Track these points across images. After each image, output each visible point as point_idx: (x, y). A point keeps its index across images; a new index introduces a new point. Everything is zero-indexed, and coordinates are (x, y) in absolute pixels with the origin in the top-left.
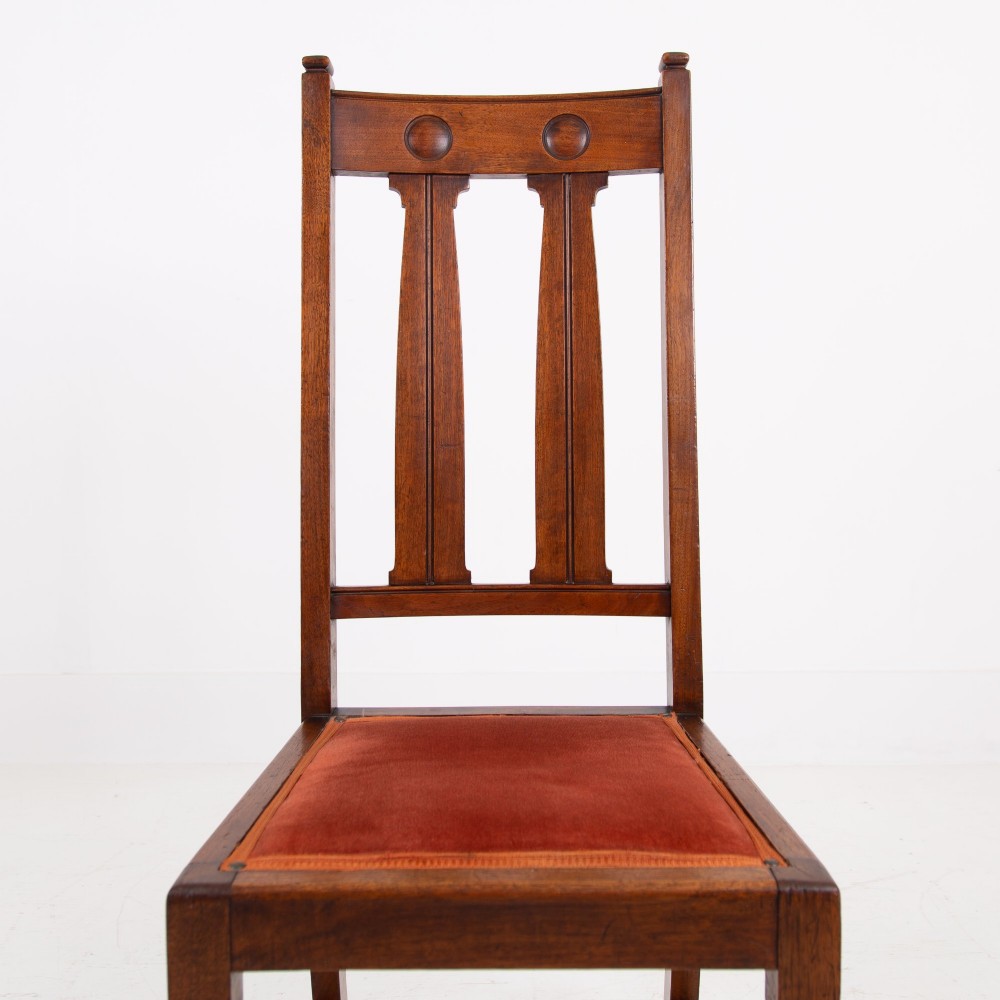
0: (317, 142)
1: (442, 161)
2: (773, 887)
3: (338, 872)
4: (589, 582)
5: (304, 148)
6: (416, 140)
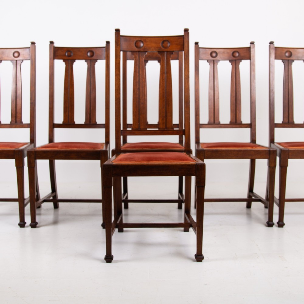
0: (118, 45)
1: (142, 49)
4: (170, 129)
6: (136, 45)
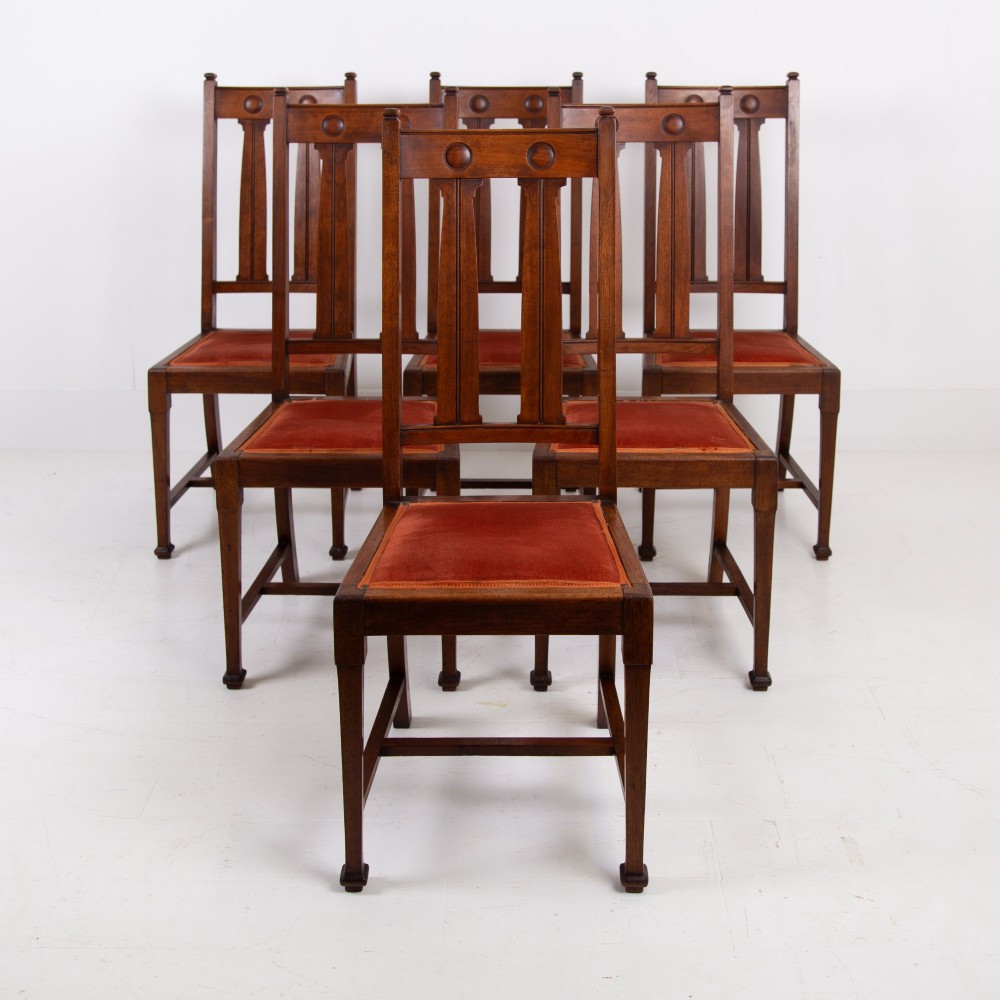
0: (392, 163)
1: (466, 171)
2: (621, 595)
3: (414, 589)
4: (552, 423)
5: (384, 166)
6: (450, 157)
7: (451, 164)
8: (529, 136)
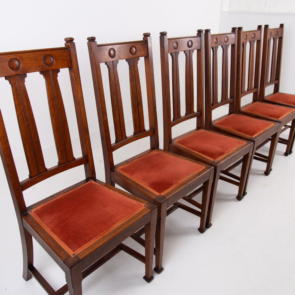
7: (12, 69)
8: (42, 52)
